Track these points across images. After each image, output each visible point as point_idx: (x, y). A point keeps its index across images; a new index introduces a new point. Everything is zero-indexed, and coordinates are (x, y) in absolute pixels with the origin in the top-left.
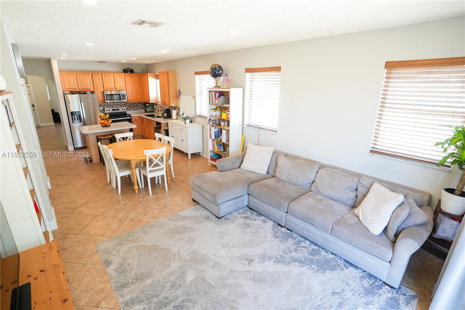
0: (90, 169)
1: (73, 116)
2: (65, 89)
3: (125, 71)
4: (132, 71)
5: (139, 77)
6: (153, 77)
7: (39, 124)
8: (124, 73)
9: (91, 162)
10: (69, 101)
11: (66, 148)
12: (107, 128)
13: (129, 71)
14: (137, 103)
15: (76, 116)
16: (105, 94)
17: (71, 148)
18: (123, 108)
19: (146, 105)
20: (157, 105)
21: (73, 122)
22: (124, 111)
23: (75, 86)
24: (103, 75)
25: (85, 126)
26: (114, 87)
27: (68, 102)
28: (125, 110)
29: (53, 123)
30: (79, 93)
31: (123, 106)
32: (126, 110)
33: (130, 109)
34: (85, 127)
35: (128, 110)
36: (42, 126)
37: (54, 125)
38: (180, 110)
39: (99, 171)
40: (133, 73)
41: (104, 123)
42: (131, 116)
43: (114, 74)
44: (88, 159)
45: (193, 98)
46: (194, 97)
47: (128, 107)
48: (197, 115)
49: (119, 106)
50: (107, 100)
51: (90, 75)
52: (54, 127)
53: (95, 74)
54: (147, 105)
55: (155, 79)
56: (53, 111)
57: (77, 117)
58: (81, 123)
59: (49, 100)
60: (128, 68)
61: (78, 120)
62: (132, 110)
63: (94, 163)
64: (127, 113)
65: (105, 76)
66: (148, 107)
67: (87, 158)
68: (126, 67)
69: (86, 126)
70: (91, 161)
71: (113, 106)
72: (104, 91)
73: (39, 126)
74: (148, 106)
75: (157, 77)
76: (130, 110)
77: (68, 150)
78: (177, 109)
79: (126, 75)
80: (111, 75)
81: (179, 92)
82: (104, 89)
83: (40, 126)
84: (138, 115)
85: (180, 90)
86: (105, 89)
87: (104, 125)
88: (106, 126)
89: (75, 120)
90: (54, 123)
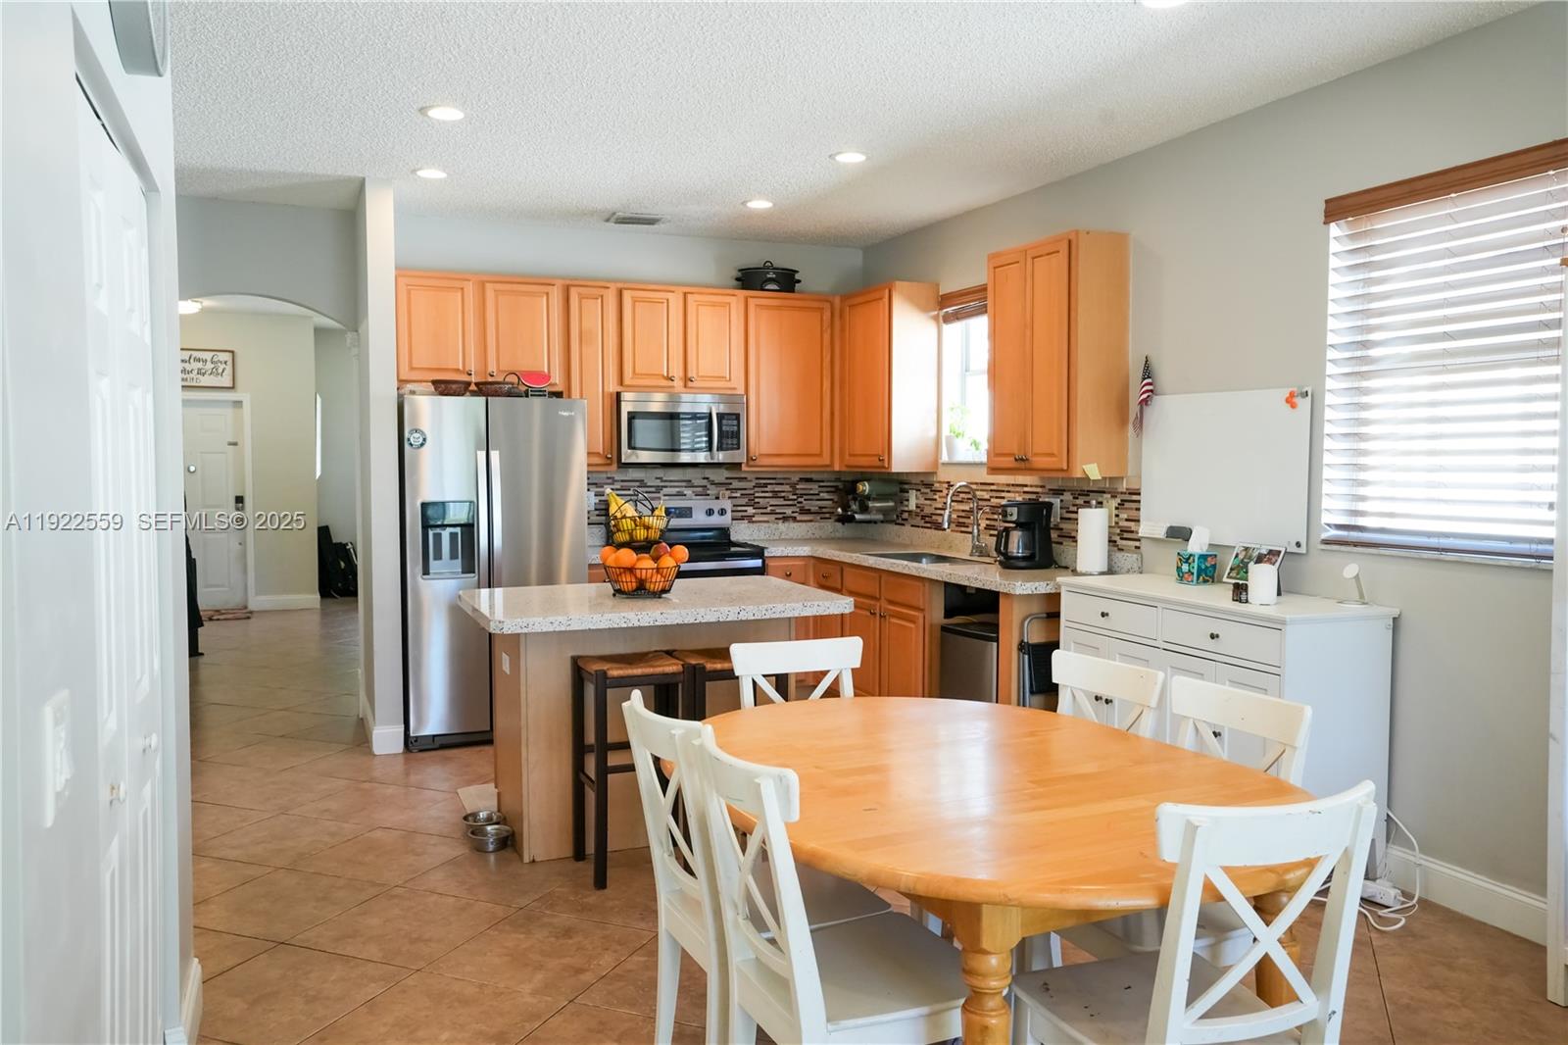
0: (500, 911)
1: (431, 533)
2: (412, 369)
3: (749, 279)
4: (787, 281)
5: (827, 315)
6: (924, 309)
7: (246, 600)
8: (744, 288)
9: (507, 853)
10: (423, 433)
11: (361, 738)
12: (649, 603)
13: (771, 280)
14: (795, 479)
15: (450, 530)
16: (626, 408)
17: (387, 738)
18: (716, 506)
19: (860, 487)
20: (929, 485)
21: (426, 571)
22: (716, 520)
23: (463, 361)
24: (627, 296)
25: (490, 587)
26: (677, 371)
27: (415, 439)
28: (725, 520)
29: (314, 598)
30: (485, 389)
31: (713, 491)
32: (729, 514)
33: (751, 510)
34: (491, 597)
35: (742, 518)
36: (258, 612)
37: (318, 606)
38: (1142, 506)
39: (568, 933)
40: (792, 290)
41: (631, 570)
42: (766, 554)
43: (685, 294)
44: (489, 828)
45: (1293, 406)
46: (1304, 396)
47: (744, 501)
48: (1324, 536)
49: (688, 492)
50: (631, 447)
51: (556, 295)
52: (316, 618)
53: (581, 290)
54: (865, 488)
55: (936, 318)
56: (324, 533)
57: (453, 536)
58: (472, 578)
59: (318, 474)
60: (769, 266)
61: (453, 556)
62: (765, 518)
63: (526, 859)
64: (734, 538)
65: (635, 301)
66: (871, 504)
67: (482, 815)
68: (753, 258)
69: (498, 592)
70: (509, 842)
71: (659, 489)
72: (618, 395)
73: (246, 608)
74: (868, 498)
75: (951, 306)
76: (750, 518)
77: (370, 748)
78: (1114, 503)
79: (752, 303)
80: (670, 296)
81: (1147, 372)
82: (621, 382)
83: (252, 606)
84: (804, 550)
85: (1154, 363)
86: (627, 381)
87: (630, 584)
88: (642, 591)
89: (438, 556)
90: (318, 596)
